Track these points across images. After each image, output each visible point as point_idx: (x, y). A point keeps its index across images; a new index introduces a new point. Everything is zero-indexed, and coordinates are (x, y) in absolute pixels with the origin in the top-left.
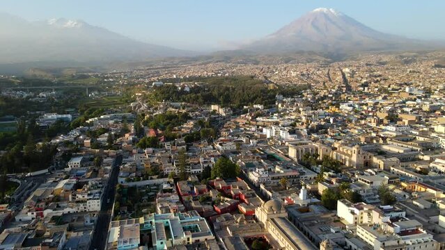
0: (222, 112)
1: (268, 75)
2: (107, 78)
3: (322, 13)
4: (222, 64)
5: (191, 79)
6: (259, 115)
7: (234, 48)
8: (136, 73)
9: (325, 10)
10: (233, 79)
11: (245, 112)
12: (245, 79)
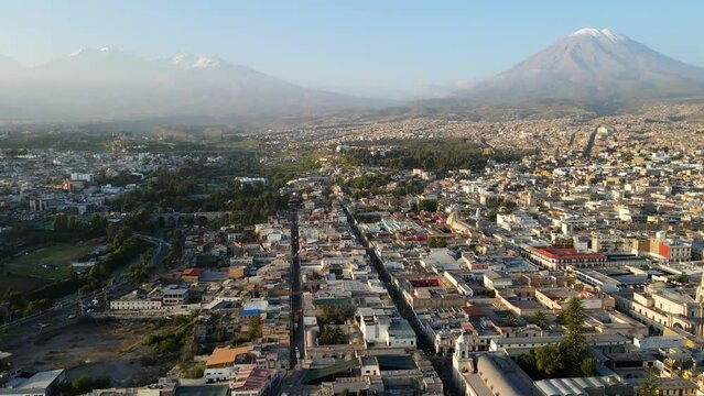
0: (425, 176)
1: (488, 136)
2: (268, 140)
3: (588, 36)
4: (425, 121)
5: (383, 142)
6: (463, 178)
7: (441, 95)
8: (303, 134)
9: (594, 32)
10: (439, 142)
11: (450, 176)
12: (454, 142)
